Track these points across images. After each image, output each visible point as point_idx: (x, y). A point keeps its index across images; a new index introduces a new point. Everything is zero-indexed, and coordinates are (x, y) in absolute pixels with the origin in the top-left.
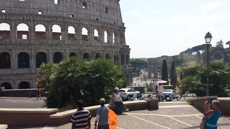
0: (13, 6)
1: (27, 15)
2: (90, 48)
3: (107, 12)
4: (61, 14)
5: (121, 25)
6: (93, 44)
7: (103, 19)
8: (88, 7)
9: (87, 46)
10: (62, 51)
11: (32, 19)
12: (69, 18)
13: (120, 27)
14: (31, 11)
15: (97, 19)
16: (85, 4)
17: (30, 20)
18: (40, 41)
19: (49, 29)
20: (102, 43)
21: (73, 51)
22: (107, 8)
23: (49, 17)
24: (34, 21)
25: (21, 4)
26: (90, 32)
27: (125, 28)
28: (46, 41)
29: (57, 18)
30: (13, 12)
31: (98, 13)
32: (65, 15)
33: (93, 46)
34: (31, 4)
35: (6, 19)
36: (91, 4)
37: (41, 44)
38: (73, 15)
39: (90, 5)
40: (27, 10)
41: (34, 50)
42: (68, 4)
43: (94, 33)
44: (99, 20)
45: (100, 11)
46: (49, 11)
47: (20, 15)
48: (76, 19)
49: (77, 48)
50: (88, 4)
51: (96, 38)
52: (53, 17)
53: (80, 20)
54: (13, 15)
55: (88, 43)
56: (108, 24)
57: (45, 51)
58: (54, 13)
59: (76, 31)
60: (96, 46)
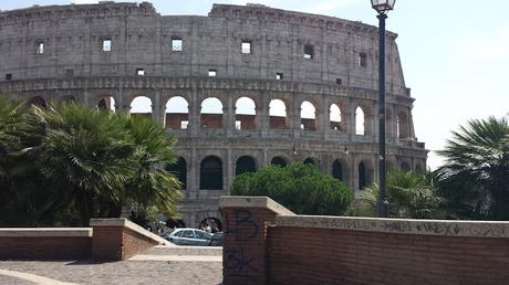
0: (158, 61)
1: (185, 79)
2: (319, 148)
3: (363, 64)
4: (256, 73)
5: (402, 93)
6: (327, 138)
7: (352, 81)
8: (317, 55)
9: (311, 142)
10: (255, 154)
11: (194, 86)
12: (271, 82)
13: (398, 98)
14: (195, 69)
15: (339, 81)
16: (309, 50)
17: (191, 89)
18: (211, 131)
19: (229, 106)
20: (350, 135)
21: (279, 154)
22: (363, 56)
23: (229, 80)
24: (199, 89)
25: (174, 57)
26: (322, 110)
27: (413, 100)
28: (222, 131)
29: (246, 81)
30: (158, 73)
31: (340, 68)
32: (264, 74)
33: (328, 143)
34: (195, 55)
35: (144, 88)
36: (325, 49)
37: (212, 139)
38: (281, 75)
39: (322, 51)
40: (186, 68)
41: (198, 150)
42: (271, 53)
43: (329, 112)
44: (344, 84)
45: (346, 63)
46: (231, 69)
47: (171, 79)
48: (288, 83)
49: (288, 146)
50: (317, 48)
51: (334, 124)
52: (237, 81)
53: (296, 85)
54: (158, 79)
55: (315, 135)
56: (366, 90)
57: (218, 154)
58: (241, 73)
59: (288, 110)
60: (332, 143)
